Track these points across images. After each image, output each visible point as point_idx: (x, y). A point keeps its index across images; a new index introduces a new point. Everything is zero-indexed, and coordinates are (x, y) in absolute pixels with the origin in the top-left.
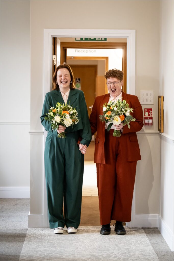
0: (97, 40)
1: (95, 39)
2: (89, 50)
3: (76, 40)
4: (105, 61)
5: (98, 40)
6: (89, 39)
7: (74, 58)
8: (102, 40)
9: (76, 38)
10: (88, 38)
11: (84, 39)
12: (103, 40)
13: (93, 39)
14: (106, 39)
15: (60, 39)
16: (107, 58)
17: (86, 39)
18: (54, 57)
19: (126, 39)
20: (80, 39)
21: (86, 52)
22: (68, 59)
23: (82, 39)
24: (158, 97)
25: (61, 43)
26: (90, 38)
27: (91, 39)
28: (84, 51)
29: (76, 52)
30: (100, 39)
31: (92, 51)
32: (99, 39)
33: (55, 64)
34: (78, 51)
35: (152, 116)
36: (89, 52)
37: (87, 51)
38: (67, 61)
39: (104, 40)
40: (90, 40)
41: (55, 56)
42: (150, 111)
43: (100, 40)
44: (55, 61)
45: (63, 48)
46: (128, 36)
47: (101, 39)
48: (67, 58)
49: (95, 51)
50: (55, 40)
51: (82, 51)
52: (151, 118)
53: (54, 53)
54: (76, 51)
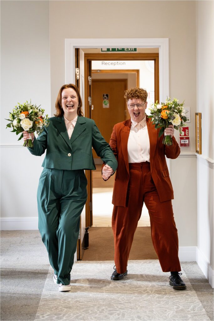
0: (125, 50)
1: (123, 50)
2: (117, 63)
3: (102, 51)
4: (135, 74)
5: (127, 50)
6: (116, 50)
7: (101, 71)
8: (132, 50)
9: (102, 49)
10: (115, 49)
11: (111, 50)
12: (133, 51)
13: (121, 49)
14: (135, 50)
15: (83, 50)
16: (138, 71)
17: (114, 50)
18: (77, 70)
19: (158, 49)
20: (106, 50)
21: (114, 65)
22: (93, 73)
23: (108, 50)
24: (195, 114)
25: (85, 54)
26: (118, 49)
27: (119, 49)
28: (111, 64)
29: (103, 64)
30: (129, 50)
31: (121, 64)
32: (128, 49)
34: (105, 63)
35: (188, 136)
36: (118, 64)
37: (115, 64)
38: (92, 75)
39: (133, 50)
40: (118, 50)
41: (78, 69)
42: (187, 130)
43: (129, 51)
44: (78, 75)
45: (88, 60)
46: (160, 46)
47: (131, 49)
48: (92, 71)
49: (124, 64)
50: (77, 50)
51: (109, 64)
52: (188, 138)
53: (77, 66)
54: (102, 63)
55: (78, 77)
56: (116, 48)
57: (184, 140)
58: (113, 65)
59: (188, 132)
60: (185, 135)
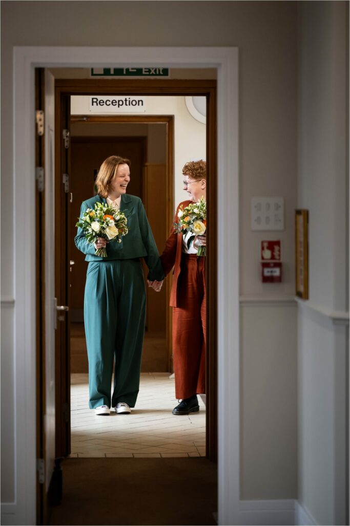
0: (144, 73)
1: (139, 72)
2: (126, 100)
3: (93, 74)
4: (166, 124)
5: (148, 73)
6: (125, 73)
7: (89, 119)
8: (158, 73)
9: (92, 70)
10: (122, 70)
11: (112, 72)
12: (159, 75)
13: (135, 70)
14: (165, 72)
15: (54, 70)
16: (170, 119)
17: (119, 71)
18: (39, 116)
19: (214, 71)
20: (102, 73)
21: (119, 105)
22: (74, 122)
23: (107, 71)
24: (294, 213)
25: (57, 81)
26: (127, 70)
27: (130, 70)
28: (112, 103)
29: (95, 104)
30: (153, 72)
31: (134, 103)
32: (149, 71)
33: (40, 133)
34: (98, 102)
35: (279, 259)
36: (126, 105)
37: (121, 103)
38: (72, 126)
39: (161, 73)
40: (128, 73)
41: (41, 113)
42: (276, 248)
43: (153, 75)
44: (41, 126)
45: (62, 94)
46: (219, 64)
47: (155, 71)
48: (72, 119)
49: (140, 102)
50: (40, 73)
51: (108, 103)
52: (278, 265)
53: (40, 105)
54: (93, 102)
55: (41, 129)
56: (125, 67)
57: (270, 270)
58: (117, 105)
59: (279, 251)
60: (273, 257)
